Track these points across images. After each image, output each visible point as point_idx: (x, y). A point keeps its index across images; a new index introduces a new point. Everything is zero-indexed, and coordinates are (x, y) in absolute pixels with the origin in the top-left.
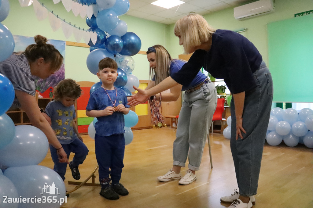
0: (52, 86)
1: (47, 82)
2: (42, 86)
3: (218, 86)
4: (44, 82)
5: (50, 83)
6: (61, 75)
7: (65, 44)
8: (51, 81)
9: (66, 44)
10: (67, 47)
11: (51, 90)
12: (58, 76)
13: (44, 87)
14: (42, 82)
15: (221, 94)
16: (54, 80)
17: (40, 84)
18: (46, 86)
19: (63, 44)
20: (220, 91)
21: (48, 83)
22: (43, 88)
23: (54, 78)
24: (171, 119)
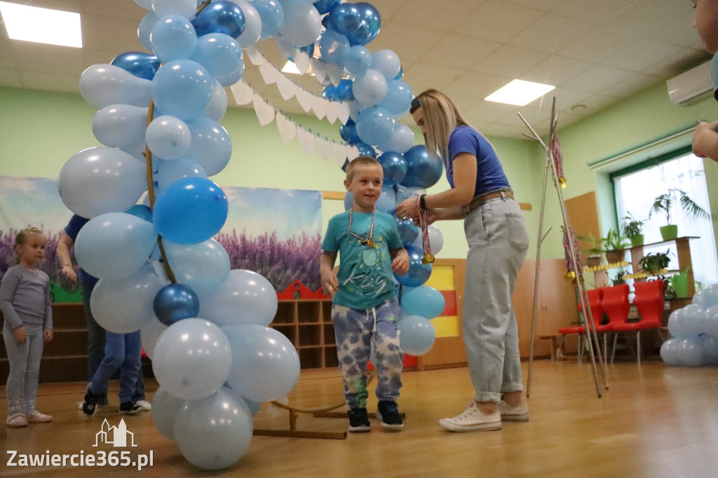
0: (298, 279)
1: (289, 272)
2: (279, 278)
3: (650, 255)
4: (283, 272)
5: (295, 272)
6: (315, 256)
7: (320, 197)
8: (296, 269)
9: (322, 197)
10: (324, 203)
11: (297, 286)
12: (309, 259)
13: (284, 281)
14: (279, 272)
15: (657, 271)
16: (301, 267)
17: (276, 275)
18: (288, 278)
19: (317, 198)
20: (655, 267)
21: (292, 272)
22: (282, 283)
23: (302, 263)
24: (551, 340)
